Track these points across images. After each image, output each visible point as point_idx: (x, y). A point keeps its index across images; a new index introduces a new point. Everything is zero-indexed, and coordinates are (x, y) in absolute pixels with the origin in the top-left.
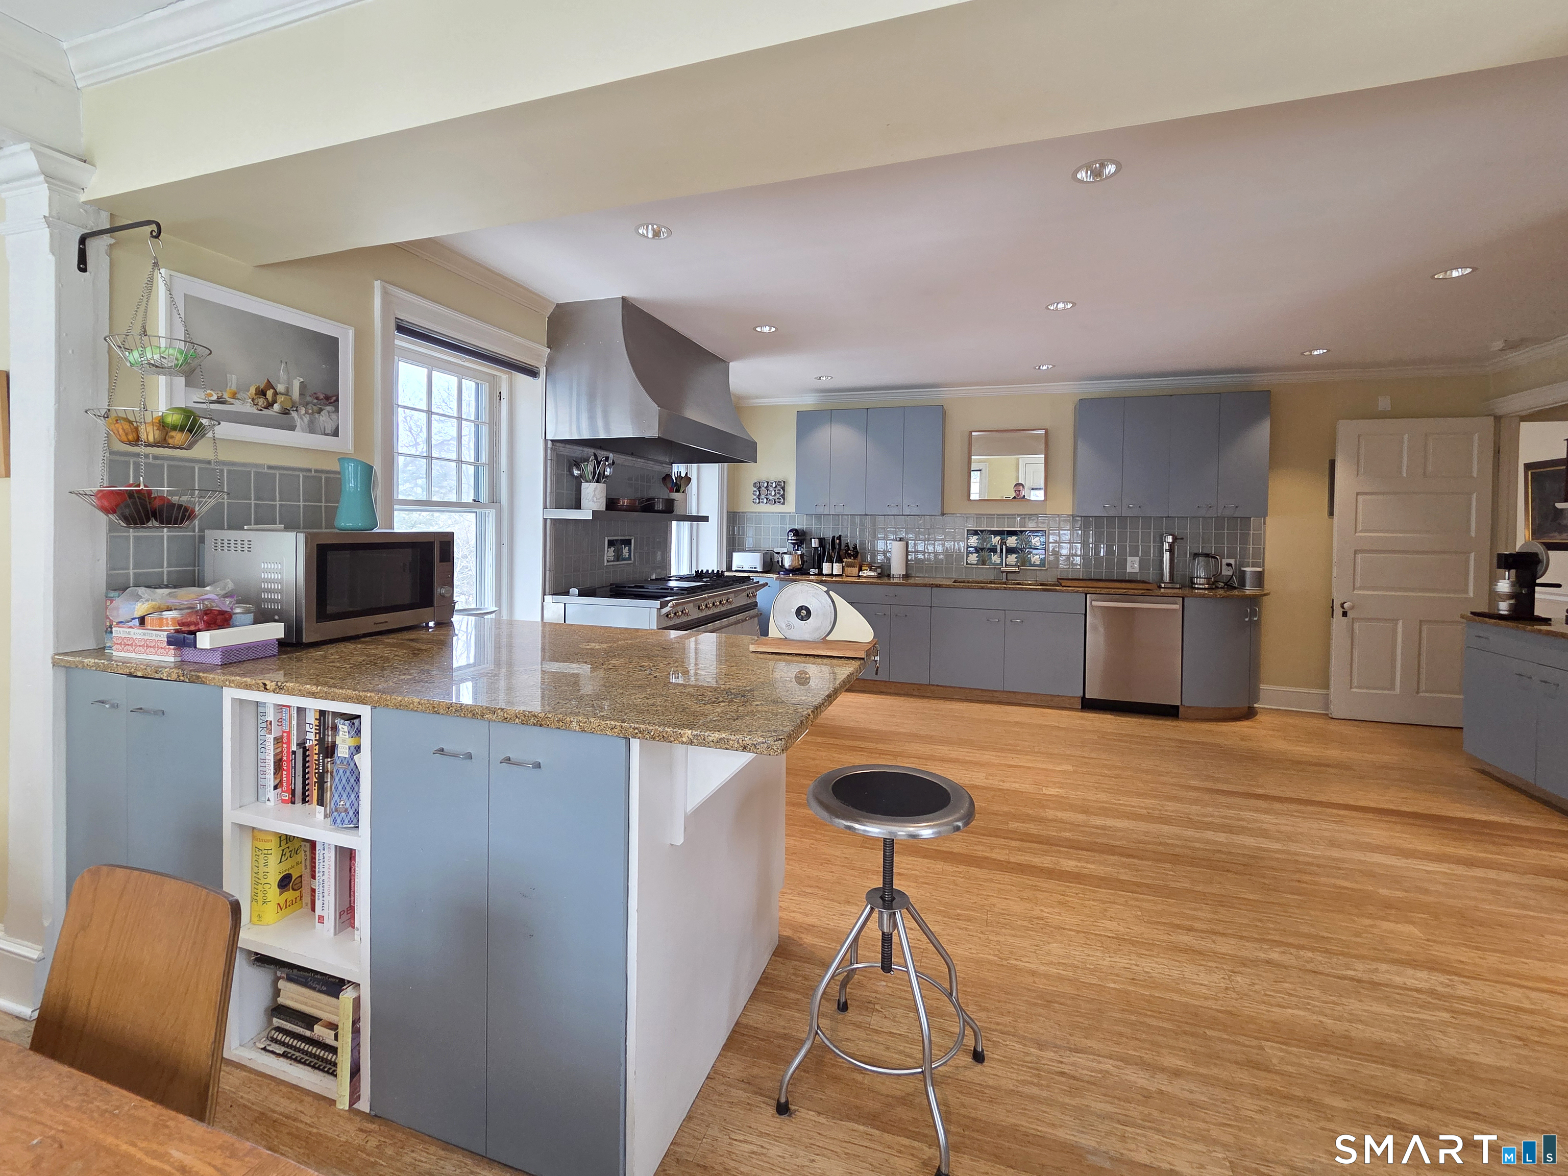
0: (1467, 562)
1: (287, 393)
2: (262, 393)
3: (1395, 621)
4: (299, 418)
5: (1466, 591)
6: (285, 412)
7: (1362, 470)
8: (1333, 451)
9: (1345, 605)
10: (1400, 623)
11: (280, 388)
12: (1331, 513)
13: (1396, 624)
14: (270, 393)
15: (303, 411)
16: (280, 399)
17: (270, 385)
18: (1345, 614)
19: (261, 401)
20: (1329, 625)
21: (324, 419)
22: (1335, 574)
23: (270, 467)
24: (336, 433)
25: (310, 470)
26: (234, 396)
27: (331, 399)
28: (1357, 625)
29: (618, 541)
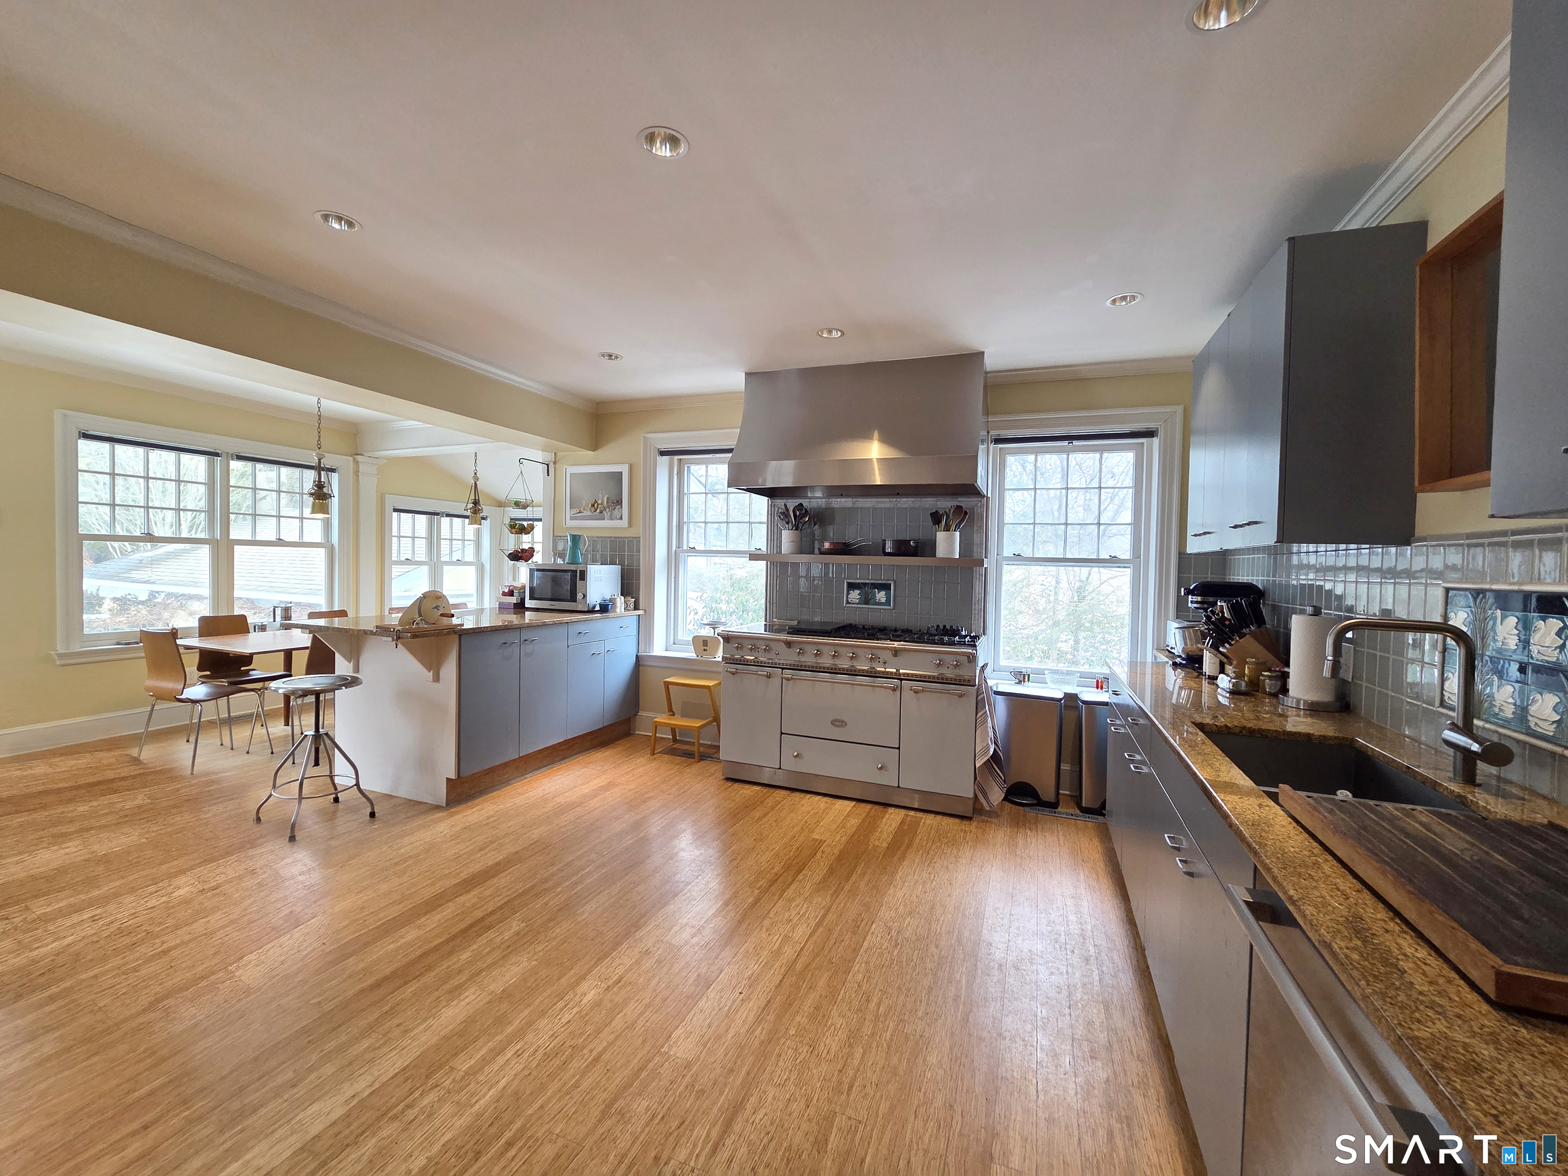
1: (602, 504)
2: (593, 505)
4: (606, 514)
6: (601, 512)
11: (600, 502)
14: (596, 505)
15: (608, 510)
16: (599, 506)
17: (596, 502)
19: (593, 509)
21: (616, 513)
23: (597, 537)
24: (621, 518)
25: (611, 537)
26: (584, 509)
27: (619, 502)
29: (865, 584)
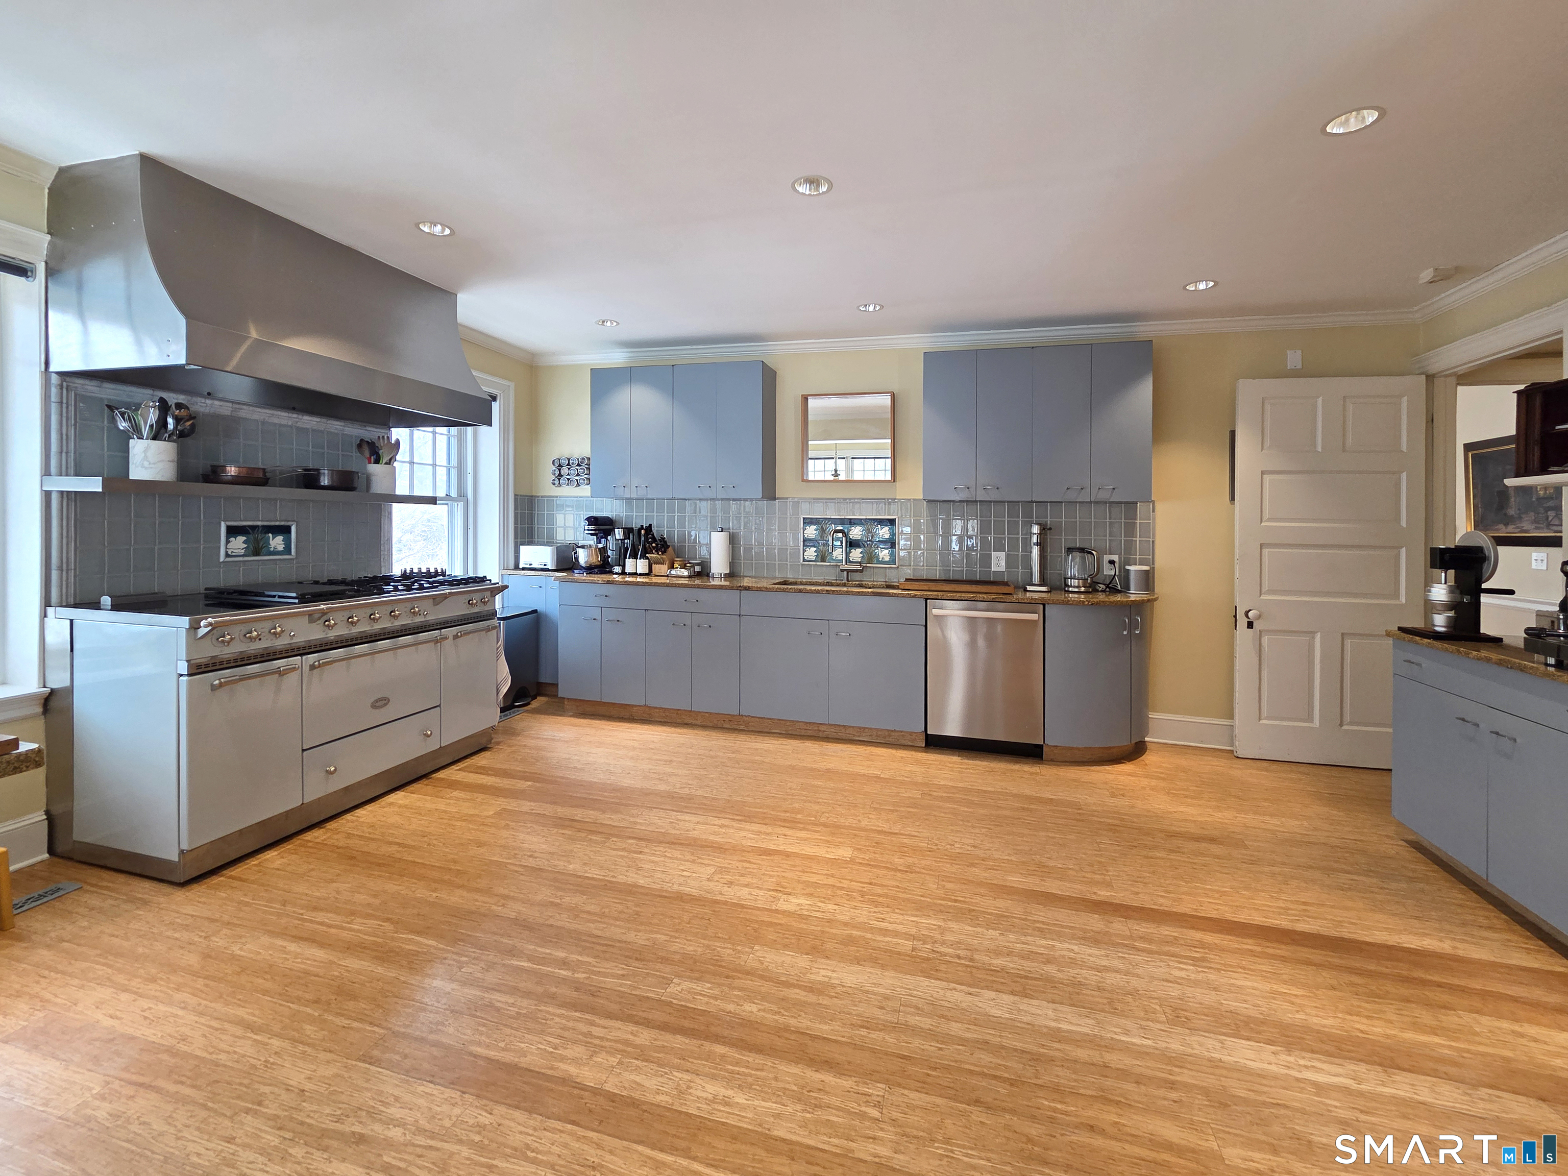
0: (1397, 557)
3: (1313, 633)
5: (1397, 595)
7: (1267, 443)
8: (1233, 422)
9: (1250, 614)
10: (1318, 637)
12: (1233, 498)
13: (1314, 638)
18: (1250, 625)
20: (1232, 638)
22: (1237, 575)
28: (1265, 640)
29: (254, 528)
